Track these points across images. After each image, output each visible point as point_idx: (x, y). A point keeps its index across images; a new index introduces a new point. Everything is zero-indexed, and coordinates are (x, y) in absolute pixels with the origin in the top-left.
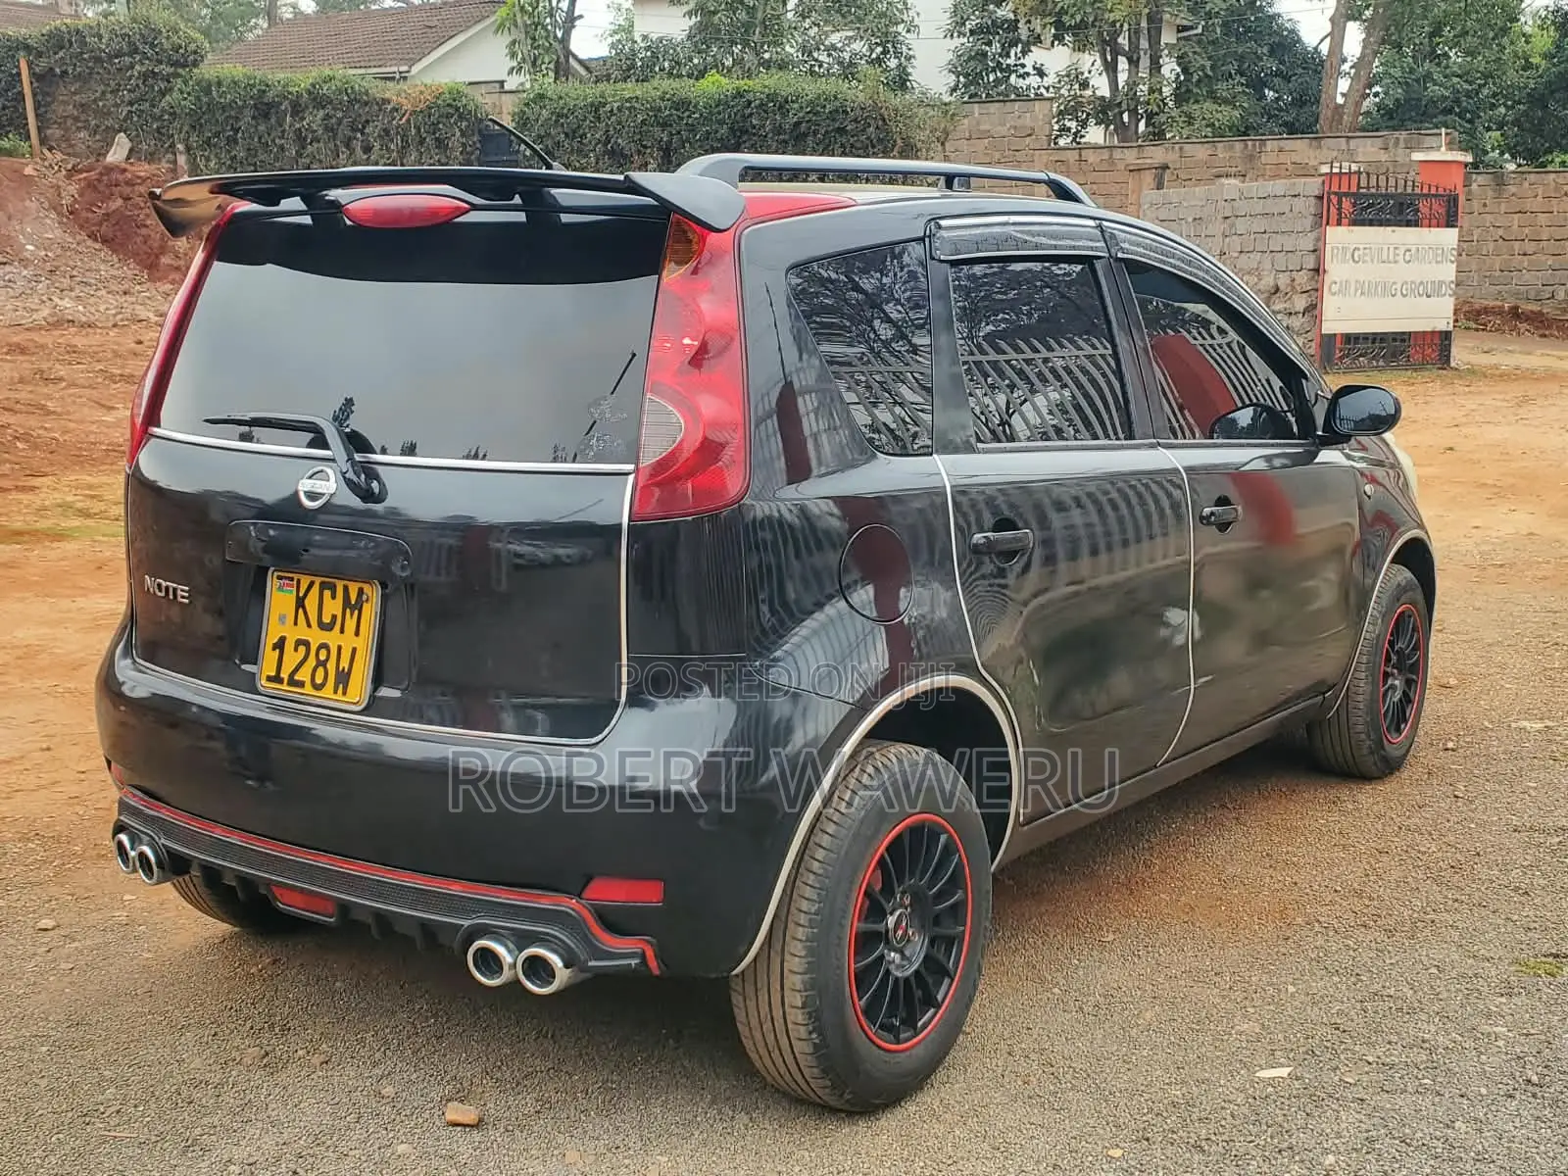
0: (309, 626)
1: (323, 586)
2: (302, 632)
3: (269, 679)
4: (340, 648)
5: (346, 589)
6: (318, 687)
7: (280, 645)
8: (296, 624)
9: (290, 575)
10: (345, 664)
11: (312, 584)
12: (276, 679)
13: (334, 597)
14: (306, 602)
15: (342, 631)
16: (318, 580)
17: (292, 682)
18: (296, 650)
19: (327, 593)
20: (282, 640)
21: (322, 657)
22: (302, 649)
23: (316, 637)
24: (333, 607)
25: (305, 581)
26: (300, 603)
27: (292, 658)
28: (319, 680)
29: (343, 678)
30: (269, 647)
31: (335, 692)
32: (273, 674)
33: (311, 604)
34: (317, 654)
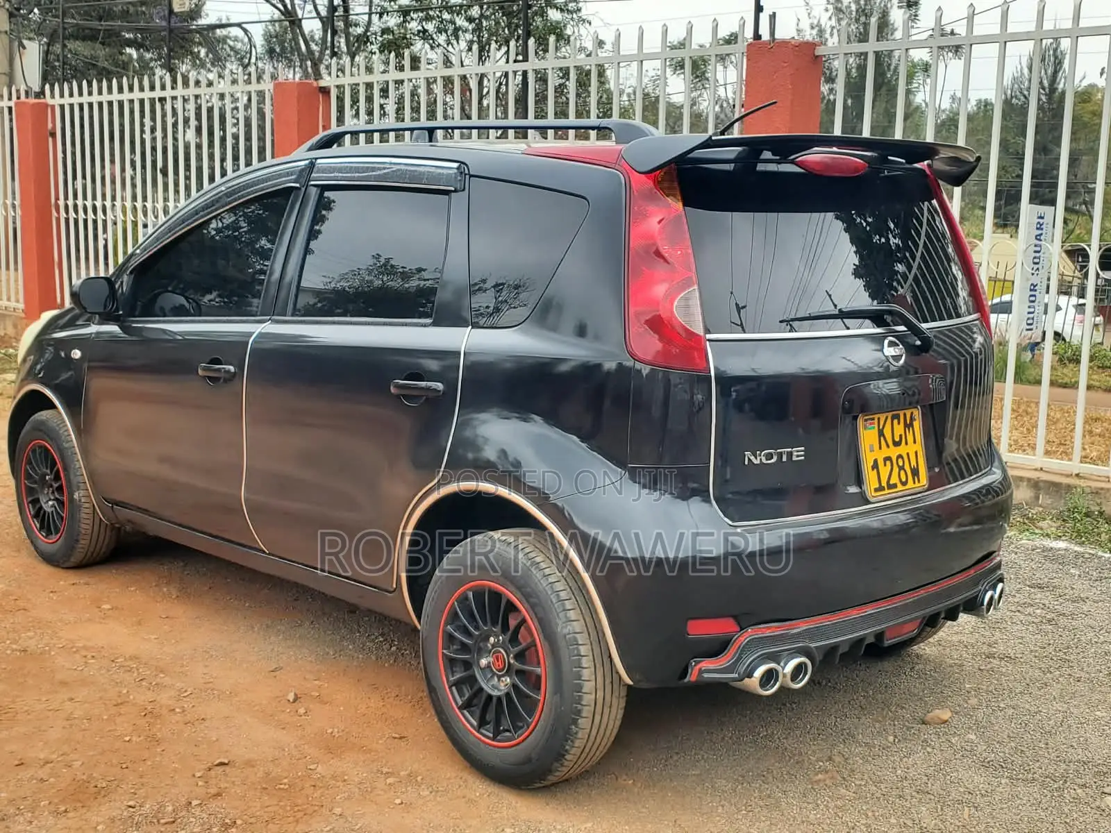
0: (888, 446)
1: (893, 418)
2: (886, 452)
3: (876, 490)
4: (908, 454)
5: (905, 415)
6: (904, 484)
7: (875, 466)
8: (880, 448)
9: (871, 417)
10: (913, 463)
11: (887, 418)
12: (881, 488)
13: (899, 423)
14: (885, 431)
15: (906, 443)
16: (890, 415)
17: (891, 486)
18: (885, 465)
19: (896, 421)
20: (876, 461)
21: (901, 464)
22: (888, 463)
23: (894, 452)
24: (899, 429)
25: (883, 417)
26: (881, 433)
27: (884, 472)
28: (904, 480)
29: (915, 472)
30: (870, 469)
31: (914, 483)
32: (877, 486)
33: (887, 432)
34: (897, 463)
